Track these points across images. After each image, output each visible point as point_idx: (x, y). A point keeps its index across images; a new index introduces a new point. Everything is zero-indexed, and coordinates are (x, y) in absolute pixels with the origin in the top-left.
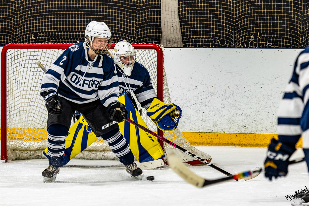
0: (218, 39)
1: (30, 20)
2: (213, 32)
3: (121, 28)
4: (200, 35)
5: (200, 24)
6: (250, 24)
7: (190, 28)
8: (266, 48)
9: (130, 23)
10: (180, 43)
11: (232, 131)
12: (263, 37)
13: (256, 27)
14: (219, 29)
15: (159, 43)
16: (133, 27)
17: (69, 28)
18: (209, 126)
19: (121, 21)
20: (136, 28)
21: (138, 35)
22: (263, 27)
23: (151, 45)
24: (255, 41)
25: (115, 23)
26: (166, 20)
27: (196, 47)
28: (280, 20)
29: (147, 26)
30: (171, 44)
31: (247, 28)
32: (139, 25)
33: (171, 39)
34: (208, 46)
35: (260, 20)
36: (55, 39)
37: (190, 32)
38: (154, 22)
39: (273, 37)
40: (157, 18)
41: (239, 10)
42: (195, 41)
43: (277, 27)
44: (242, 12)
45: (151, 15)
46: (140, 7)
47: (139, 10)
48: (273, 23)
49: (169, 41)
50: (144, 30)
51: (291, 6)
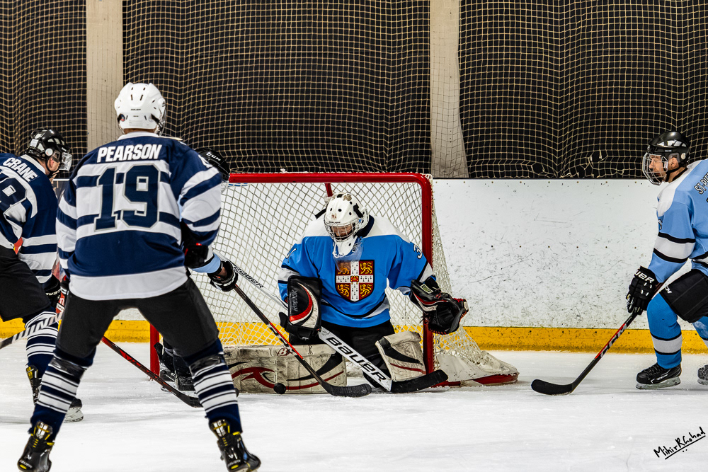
0: (531, 163)
1: (201, 133)
2: (521, 151)
3: (360, 144)
4: (498, 156)
5: (499, 137)
6: (586, 136)
7: (482, 144)
8: (614, 177)
9: (376, 136)
10: (464, 170)
11: (555, 325)
12: (609, 159)
13: (597, 141)
14: (532, 146)
15: (427, 172)
16: (381, 143)
17: (269, 146)
18: (515, 315)
19: (360, 132)
20: (386, 144)
21: (390, 158)
22: (609, 141)
23: (411, 174)
24: (596, 166)
25: (349, 137)
26: (439, 130)
27: (491, 177)
28: (639, 129)
29: (406, 141)
30: (448, 173)
31: (580, 144)
32: (391, 139)
33: (449, 163)
34: (513, 176)
35: (604, 128)
36: (245, 164)
37: (481, 150)
38: (417, 134)
39: (627, 160)
40: (423, 128)
41: (566, 111)
42: (490, 168)
43: (633, 141)
44: (571, 115)
45: (412, 122)
46: (392, 107)
47: (392, 114)
48: (627, 134)
49: (445, 167)
50: (401, 149)
51: (657, 104)
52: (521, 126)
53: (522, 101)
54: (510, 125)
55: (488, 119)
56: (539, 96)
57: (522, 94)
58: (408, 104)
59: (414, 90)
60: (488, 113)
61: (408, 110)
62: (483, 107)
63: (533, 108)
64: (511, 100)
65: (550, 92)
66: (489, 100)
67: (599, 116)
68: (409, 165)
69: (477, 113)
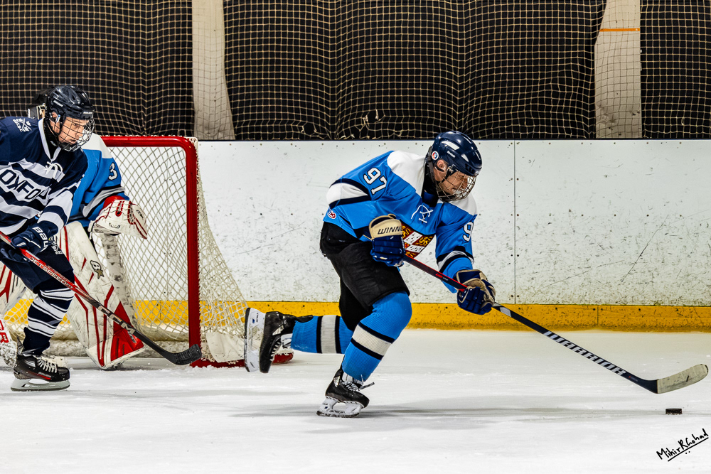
0: (302, 124)
2: (291, 110)
3: (116, 105)
4: (266, 116)
5: (266, 95)
6: (361, 94)
7: (248, 103)
8: (391, 139)
9: (133, 95)
10: (231, 132)
12: (386, 119)
13: (373, 100)
14: (303, 105)
15: (190, 134)
16: (139, 102)
18: (287, 289)
19: (115, 91)
20: (144, 103)
21: (148, 118)
22: (386, 99)
23: (173, 137)
24: (372, 127)
25: (104, 96)
26: (201, 88)
27: (258, 139)
28: (418, 86)
29: (166, 100)
30: (212, 134)
31: (354, 102)
32: (149, 97)
33: (212, 124)
34: (282, 137)
35: (380, 86)
37: (247, 110)
38: (178, 92)
39: (406, 120)
40: (184, 85)
41: (339, 68)
42: (258, 129)
43: (411, 99)
44: (344, 72)
45: (172, 79)
46: (149, 63)
47: (149, 70)
48: (405, 93)
49: (208, 128)
50: (160, 108)
51: (437, 59)
52: (290, 82)
53: (290, 56)
54: (278, 82)
55: (254, 75)
56: (309, 50)
57: (290, 49)
58: (166, 59)
59: (172, 45)
60: (254, 69)
61: (166, 66)
62: (248, 63)
63: (302, 63)
64: (278, 55)
65: (320, 45)
66: (254, 55)
67: (374, 72)
68: (170, 127)
69: (242, 69)
